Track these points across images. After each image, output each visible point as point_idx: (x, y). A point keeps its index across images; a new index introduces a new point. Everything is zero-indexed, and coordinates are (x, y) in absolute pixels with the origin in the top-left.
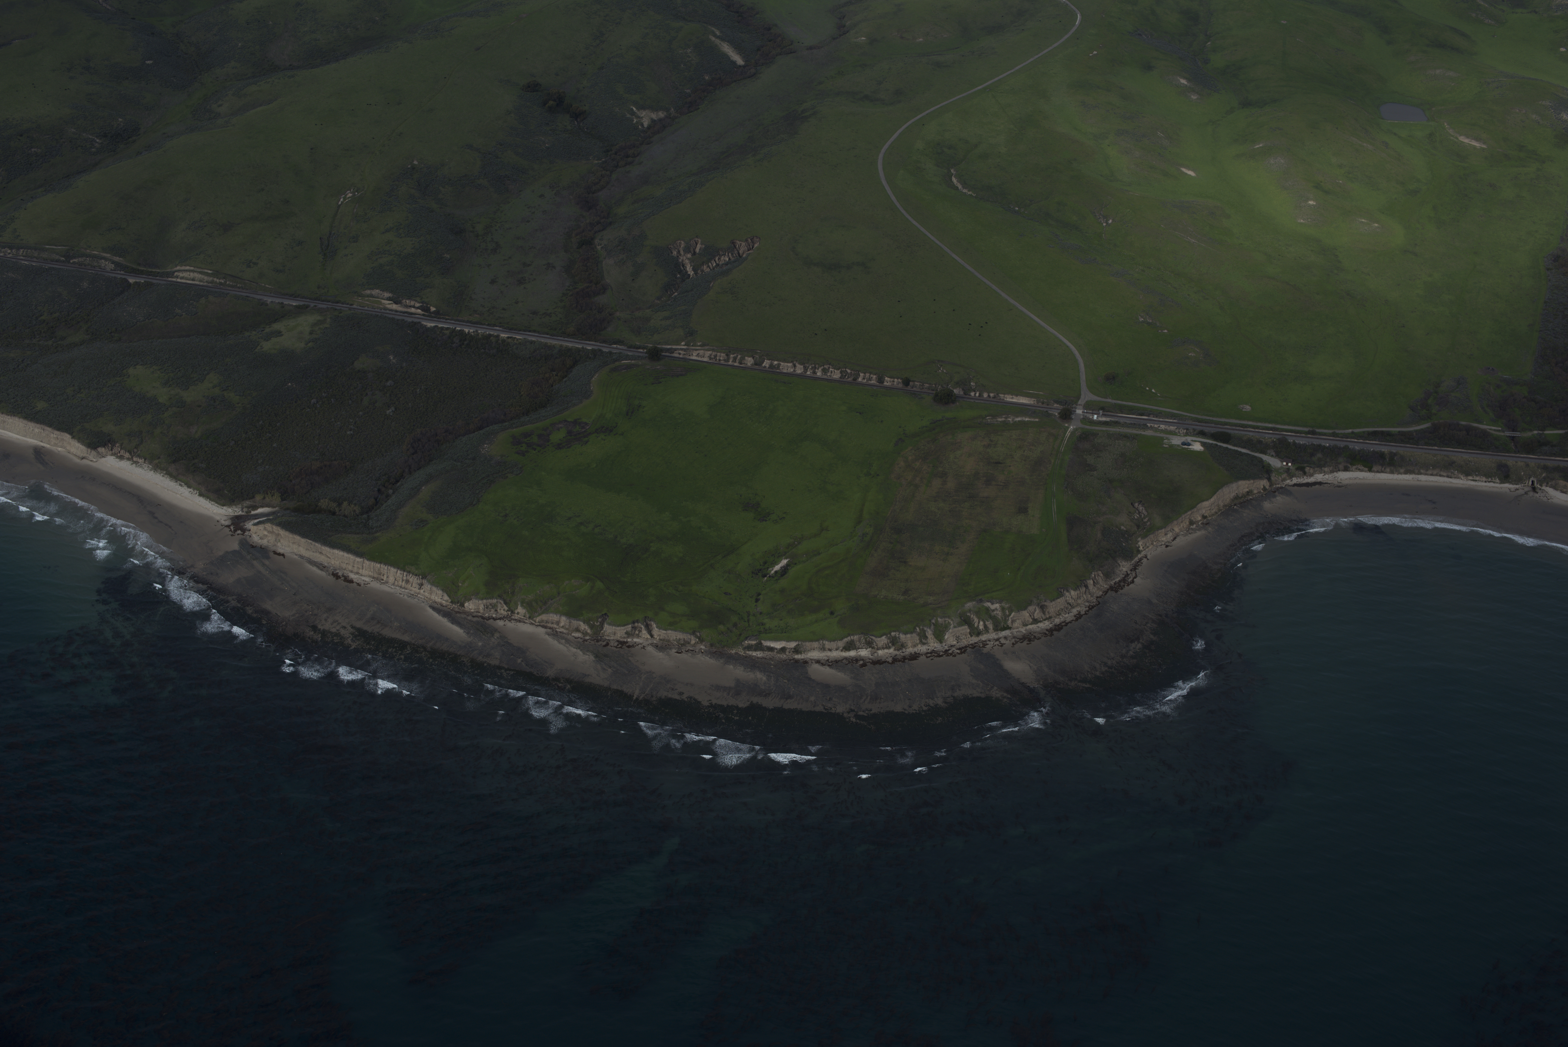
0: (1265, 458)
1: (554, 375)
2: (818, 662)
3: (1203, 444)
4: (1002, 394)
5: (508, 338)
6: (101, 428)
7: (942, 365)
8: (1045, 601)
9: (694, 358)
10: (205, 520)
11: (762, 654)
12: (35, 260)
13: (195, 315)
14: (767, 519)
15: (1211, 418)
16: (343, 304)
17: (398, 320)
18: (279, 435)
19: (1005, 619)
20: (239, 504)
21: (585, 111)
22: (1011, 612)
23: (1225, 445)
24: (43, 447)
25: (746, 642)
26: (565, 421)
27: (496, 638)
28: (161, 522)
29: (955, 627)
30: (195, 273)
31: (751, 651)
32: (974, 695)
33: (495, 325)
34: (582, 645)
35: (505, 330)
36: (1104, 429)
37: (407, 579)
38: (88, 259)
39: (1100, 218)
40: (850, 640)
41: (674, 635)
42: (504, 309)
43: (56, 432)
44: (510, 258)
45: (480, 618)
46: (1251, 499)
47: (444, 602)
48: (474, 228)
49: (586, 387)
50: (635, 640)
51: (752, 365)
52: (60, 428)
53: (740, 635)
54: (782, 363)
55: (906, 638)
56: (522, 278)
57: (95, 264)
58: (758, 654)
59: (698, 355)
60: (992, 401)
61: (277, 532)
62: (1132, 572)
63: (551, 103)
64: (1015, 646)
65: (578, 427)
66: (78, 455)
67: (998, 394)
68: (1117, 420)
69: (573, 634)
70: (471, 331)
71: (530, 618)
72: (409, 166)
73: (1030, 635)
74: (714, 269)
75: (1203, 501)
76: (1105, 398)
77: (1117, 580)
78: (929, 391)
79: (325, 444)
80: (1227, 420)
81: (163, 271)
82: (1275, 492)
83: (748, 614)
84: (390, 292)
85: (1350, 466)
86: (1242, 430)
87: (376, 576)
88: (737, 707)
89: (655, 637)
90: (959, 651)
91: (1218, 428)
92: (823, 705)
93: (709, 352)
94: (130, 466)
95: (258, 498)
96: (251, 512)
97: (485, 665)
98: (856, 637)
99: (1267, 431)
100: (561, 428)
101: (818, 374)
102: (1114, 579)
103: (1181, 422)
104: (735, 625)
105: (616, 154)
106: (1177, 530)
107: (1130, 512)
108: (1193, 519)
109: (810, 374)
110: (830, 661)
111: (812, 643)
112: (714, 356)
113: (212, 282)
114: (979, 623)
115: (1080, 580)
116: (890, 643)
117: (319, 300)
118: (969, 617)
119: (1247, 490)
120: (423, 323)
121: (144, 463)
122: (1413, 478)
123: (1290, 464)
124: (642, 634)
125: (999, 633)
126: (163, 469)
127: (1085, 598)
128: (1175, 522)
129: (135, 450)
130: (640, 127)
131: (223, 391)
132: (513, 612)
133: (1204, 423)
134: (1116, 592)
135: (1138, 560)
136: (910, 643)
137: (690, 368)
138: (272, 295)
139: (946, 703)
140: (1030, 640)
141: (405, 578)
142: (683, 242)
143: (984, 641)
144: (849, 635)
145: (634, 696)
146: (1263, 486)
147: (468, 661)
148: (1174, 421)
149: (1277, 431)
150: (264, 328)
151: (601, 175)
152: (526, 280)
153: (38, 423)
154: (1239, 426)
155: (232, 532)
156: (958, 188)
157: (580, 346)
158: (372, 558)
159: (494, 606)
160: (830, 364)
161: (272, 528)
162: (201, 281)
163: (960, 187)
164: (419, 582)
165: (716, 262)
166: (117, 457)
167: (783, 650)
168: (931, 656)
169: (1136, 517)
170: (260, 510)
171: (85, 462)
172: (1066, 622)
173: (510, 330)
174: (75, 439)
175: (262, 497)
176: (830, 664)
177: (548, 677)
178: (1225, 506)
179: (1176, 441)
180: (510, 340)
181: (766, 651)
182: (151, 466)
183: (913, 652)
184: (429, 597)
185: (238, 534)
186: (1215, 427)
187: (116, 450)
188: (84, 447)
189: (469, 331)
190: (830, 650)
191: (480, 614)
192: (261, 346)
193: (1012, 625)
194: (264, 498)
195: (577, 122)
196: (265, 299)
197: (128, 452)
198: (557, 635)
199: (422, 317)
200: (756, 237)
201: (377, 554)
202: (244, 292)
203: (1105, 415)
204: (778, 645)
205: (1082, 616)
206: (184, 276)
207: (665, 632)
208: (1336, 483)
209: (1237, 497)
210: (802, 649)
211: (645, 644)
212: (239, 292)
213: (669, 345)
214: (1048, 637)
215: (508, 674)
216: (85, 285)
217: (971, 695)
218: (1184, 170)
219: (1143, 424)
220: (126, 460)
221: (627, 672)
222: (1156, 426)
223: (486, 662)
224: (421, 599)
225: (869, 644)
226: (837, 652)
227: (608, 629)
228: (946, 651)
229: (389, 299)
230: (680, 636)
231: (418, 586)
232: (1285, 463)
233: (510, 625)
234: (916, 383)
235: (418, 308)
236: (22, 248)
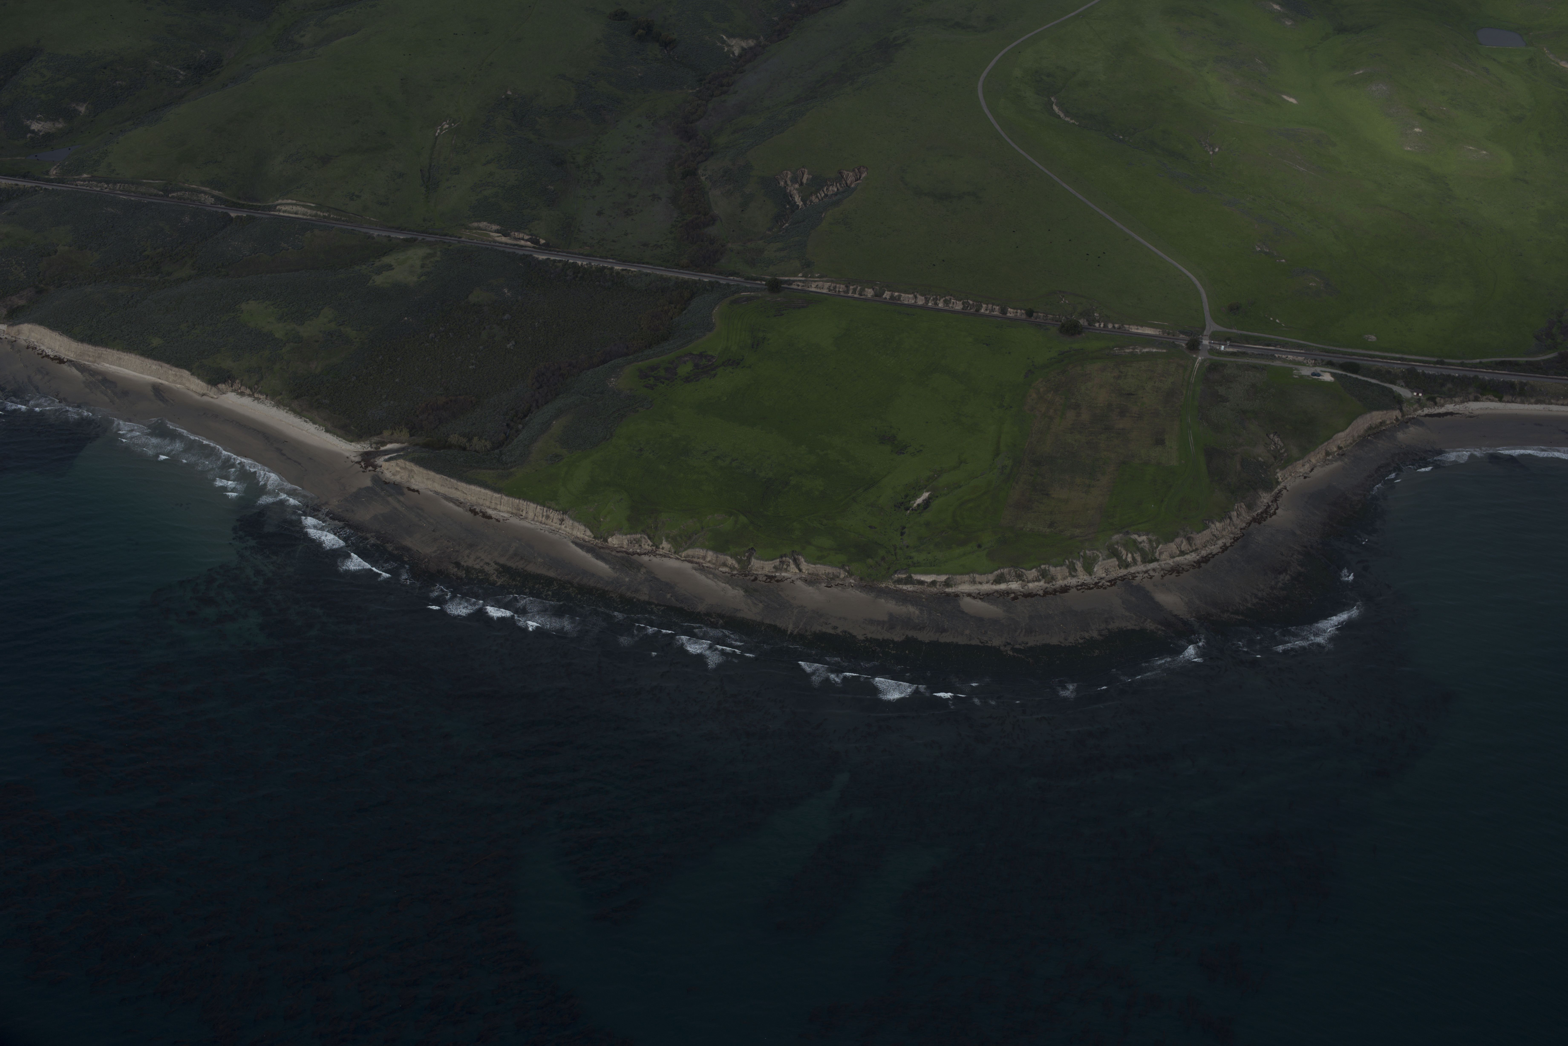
0: (1395, 388)
1: (673, 308)
2: (969, 595)
3: (1333, 375)
4: (1127, 324)
5: (623, 270)
6: (219, 364)
7: (1063, 296)
8: (1191, 533)
9: (813, 289)
10: (334, 456)
11: (912, 587)
12: (133, 194)
13: (301, 249)
14: (905, 452)
15: (1338, 349)
16: (451, 236)
17: (509, 253)
18: (401, 370)
19: (1153, 551)
20: (367, 440)
21: (675, 40)
22: (1158, 544)
23: (1354, 376)
24: (162, 384)
25: (896, 576)
26: (691, 354)
27: (642, 573)
28: (290, 459)
29: (1104, 559)
30: (298, 207)
31: (902, 584)
32: (1128, 628)
33: (607, 258)
34: (730, 580)
35: (618, 262)
36: (1232, 360)
37: (547, 514)
38: (187, 193)
39: (1206, 147)
40: (1000, 573)
41: (822, 569)
42: (614, 241)
43: (174, 369)
44: (614, 189)
45: (625, 553)
46: (1384, 430)
47: (586, 537)
48: (574, 159)
49: (708, 320)
50: (783, 574)
51: (872, 296)
52: (178, 366)
53: (889, 568)
54: (903, 295)
55: (1056, 570)
56: (629, 209)
57: (195, 198)
58: (909, 588)
59: (817, 287)
60: (1117, 332)
61: (410, 468)
62: (1273, 504)
63: (640, 31)
64: (1164, 578)
65: (704, 360)
66: (197, 392)
67: (1122, 325)
68: (1244, 351)
69: (720, 569)
70: (585, 263)
71: (675, 553)
72: (503, 97)
73: (1178, 567)
74: (822, 199)
75: (1339, 432)
76: (1230, 328)
77: (1259, 511)
78: (1052, 323)
79: (448, 379)
80: (1354, 351)
81: (264, 204)
82: (1407, 422)
83: (895, 547)
84: (498, 225)
85: (1480, 396)
86: (1370, 361)
87: (514, 511)
88: (893, 641)
89: (804, 571)
90: (1109, 584)
91: (1346, 358)
92: (978, 638)
93: (828, 284)
94: (252, 403)
95: (386, 433)
96: (380, 448)
97: (635, 600)
98: (1006, 570)
99: (1395, 362)
100: (687, 361)
101: (940, 305)
102: (1256, 511)
103: (1308, 352)
104: (883, 559)
105: (710, 83)
106: (1313, 461)
107: (1266, 444)
108: (1328, 449)
109: (931, 306)
110: (981, 594)
111: (962, 576)
112: (833, 287)
113: (316, 216)
114: (1127, 555)
115: (1224, 512)
116: (1040, 575)
117: (426, 233)
118: (1117, 549)
119: (1380, 420)
120: (534, 255)
121: (266, 399)
122: (1544, 408)
123: (1420, 395)
124: (790, 568)
125: (1148, 566)
126: (285, 405)
127: (1230, 530)
128: (1312, 453)
129: (256, 387)
130: (731, 55)
131: (339, 326)
132: (657, 547)
133: (1331, 353)
134: (1260, 523)
135: (1278, 492)
136: (1060, 576)
137: (811, 300)
138: (378, 228)
139: (1101, 635)
140: (1178, 572)
141: (545, 514)
142: (789, 173)
143: (1133, 574)
144: (999, 568)
145: (787, 631)
146: (1396, 416)
147: (616, 597)
148: (1302, 351)
149: (1405, 361)
150: (373, 261)
151: (698, 105)
152: (632, 212)
153: (155, 360)
154: (1367, 356)
155: (363, 468)
156: (1059, 116)
157: (697, 278)
158: (510, 494)
159: (638, 541)
160: (951, 295)
161: (405, 464)
162: (304, 214)
163: (1062, 115)
164: (560, 517)
165: (824, 192)
166: (238, 394)
167: (934, 583)
168: (1082, 589)
169: (1272, 449)
170: (389, 446)
171: (205, 398)
172: (1213, 554)
173: (624, 262)
174: (194, 376)
175: (390, 433)
176: (982, 597)
177: (700, 612)
178: (1359, 436)
179: (1306, 371)
180: (624, 273)
181: (916, 584)
182: (273, 403)
183: (1063, 585)
184: (570, 532)
185: (370, 471)
186: (1343, 358)
187: (236, 386)
188: (204, 384)
189: (582, 263)
190: (981, 583)
191: (624, 549)
192: (373, 280)
193: (1160, 557)
194: (392, 434)
195: (667, 51)
196: (371, 232)
197: (249, 388)
198: (704, 570)
199: (533, 249)
200: (863, 166)
201: (515, 489)
202: (349, 226)
203: (1232, 346)
204: (928, 579)
205: (1228, 547)
206: (286, 210)
207: (814, 566)
208: (1467, 413)
209: (1370, 428)
210: (952, 582)
211: (794, 578)
212: (344, 225)
213: (786, 276)
214: (1196, 569)
215: (659, 609)
216: (187, 219)
217: (1125, 627)
218: (1285, 97)
219: (1271, 355)
220: (247, 397)
221: (779, 607)
222: (1284, 356)
223: (635, 597)
224: (562, 535)
225: (1019, 577)
226: (988, 585)
227: (755, 563)
228: (1096, 584)
229: (497, 231)
230: (829, 570)
231: (559, 522)
232: (1415, 394)
233: (656, 560)
234: (1040, 314)
235: (527, 240)
236: (119, 183)
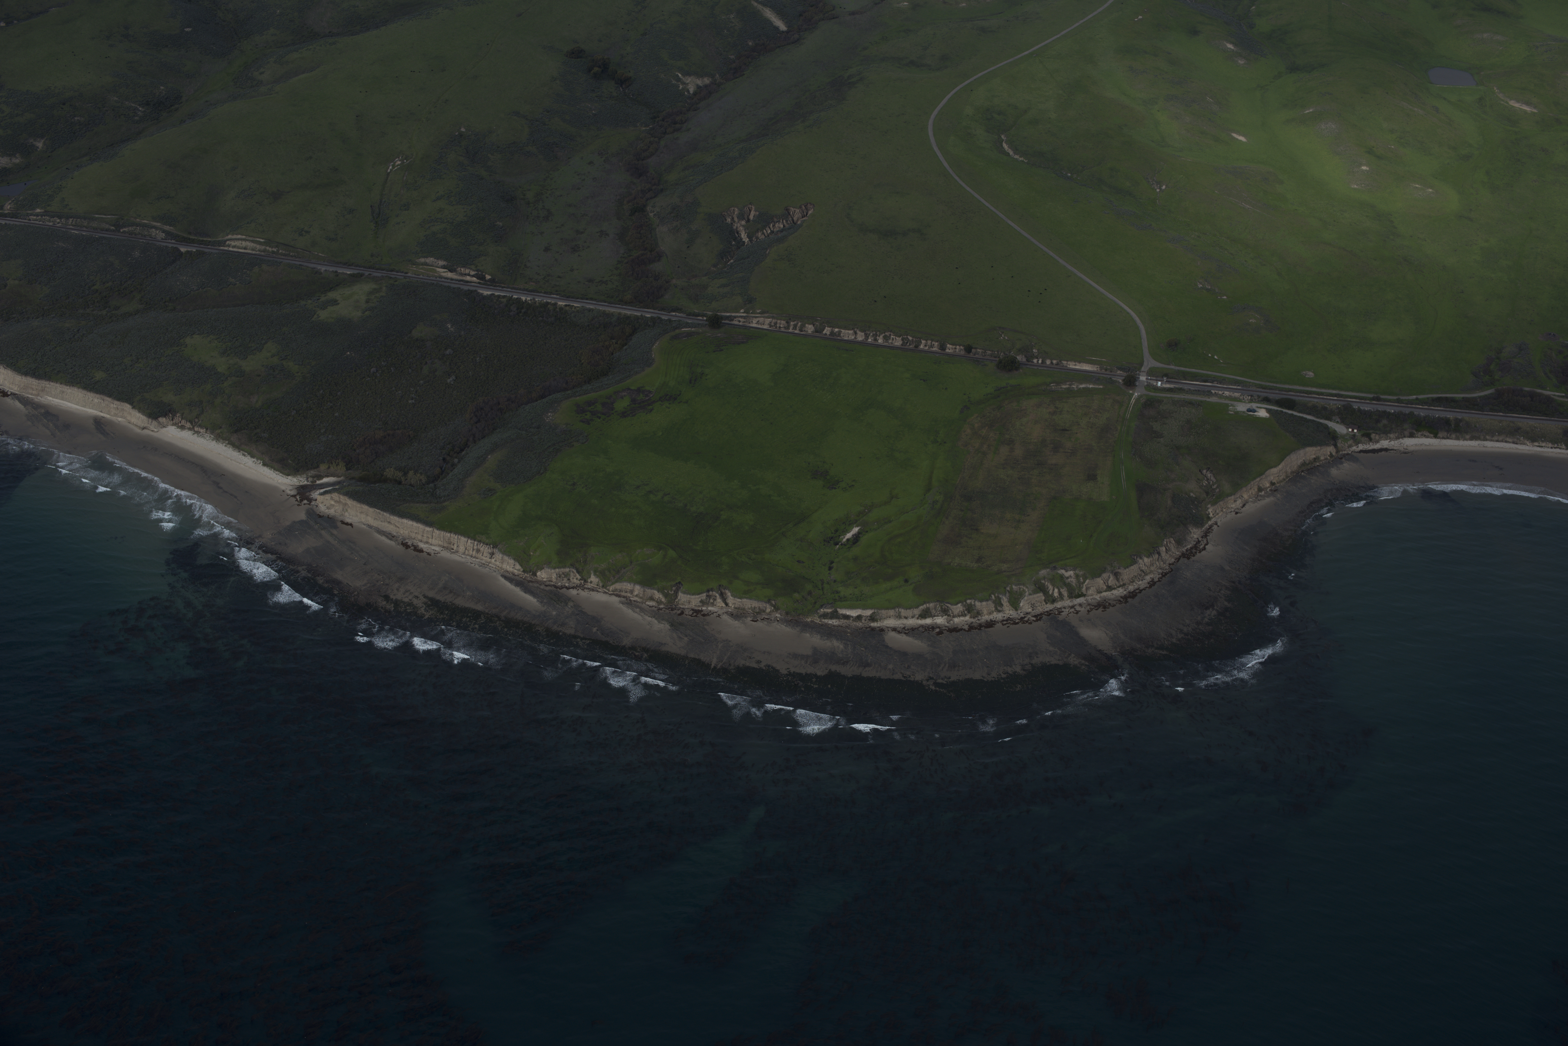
0: (1331, 424)
1: (614, 343)
2: (894, 629)
3: (1268, 411)
4: (1065, 360)
5: (566, 305)
6: (161, 397)
7: (1003, 332)
8: (1119, 568)
9: (754, 325)
10: (270, 490)
11: (838, 622)
12: (85, 229)
13: (249, 284)
14: (837, 487)
15: (1275, 385)
16: (397, 272)
17: (454, 288)
18: (341, 404)
19: (1080, 586)
20: (303, 474)
21: (631, 78)
22: (1085, 579)
23: (1290, 412)
24: (103, 417)
25: (822, 610)
26: (629, 389)
27: (570, 607)
28: (226, 492)
29: (1030, 594)
30: (247, 242)
31: (827, 619)
32: (1052, 663)
33: (551, 293)
34: (657, 614)
35: (562, 298)
36: (1169, 395)
37: (477, 548)
38: (138, 228)
39: (1153, 184)
40: (926, 607)
41: (749, 604)
42: (559, 277)
43: (116, 402)
44: (562, 225)
45: (553, 587)
46: (1318, 465)
47: (516, 571)
48: (524, 195)
49: (647, 355)
50: (710, 608)
51: (813, 332)
52: (119, 399)
53: (815, 603)
54: (843, 331)
55: (981, 605)
56: (576, 245)
57: (146, 233)
58: (834, 622)
59: (758, 323)
60: (1055, 368)
61: (344, 502)
62: (1203, 539)
63: (596, 69)
64: (1090, 613)
65: (641, 395)
66: (138, 425)
67: (1060, 361)
68: (1181, 387)
69: (647, 603)
70: (529, 299)
71: (603, 586)
72: (457, 134)
73: (1105, 602)
74: (768, 236)
75: (1272, 467)
76: (1168, 365)
77: (1189, 547)
78: (991, 359)
79: (387, 413)
80: (1290, 387)
81: (214, 240)
82: (1341, 458)
83: (822, 582)
84: (444, 260)
85: (1416, 432)
86: (1306, 397)
87: (446, 545)
88: (816, 676)
89: (730, 605)
90: (1034, 619)
91: (1282, 394)
92: (901, 673)
93: (769, 320)
94: (192, 436)
95: (323, 467)
96: (316, 482)
97: (561, 634)
98: (931, 605)
99: (1331, 398)
100: (625, 396)
101: (879, 341)
102: (1186, 546)
103: (1245, 388)
104: (810, 593)
105: (663, 120)
106: (1246, 496)
107: (1199, 479)
108: (1261, 485)
109: (871, 342)
110: (906, 628)
111: (887, 611)
112: (774, 323)
113: (264, 251)
114: (1054, 590)
115: (1153, 547)
116: (966, 610)
117: (373, 269)
118: (1044, 584)
119: (1314, 456)
120: (479, 291)
121: (206, 432)
122: (1479, 445)
123: (1355, 431)
124: (717, 603)
125: (1074, 601)
126: (224, 439)
127: (1158, 565)
128: (1244, 489)
129: (196, 420)
130: (686, 93)
131: (282, 360)
132: (586, 581)
133: (1268, 389)
134: (1189, 558)
135: (1208, 527)
136: (985, 611)
137: (751, 336)
138: (326, 263)
139: (1024, 670)
140: (1105, 607)
141: (475, 547)
142: (736, 209)
143: (1059, 609)
144: (925, 603)
145: (711, 665)
146: (1330, 452)
147: (543, 630)
148: (1238, 387)
149: (1341, 397)
150: (319, 296)
151: (650, 142)
152: (579, 248)
153: (97, 393)
154: (1304, 393)
155: (298, 501)
156: (1009, 153)
157: (639, 314)
158: (442, 528)
159: (567, 575)
160: (891, 332)
161: (339, 498)
162: (253, 250)
163: (1011, 153)
164: (490, 551)
165: (770, 229)
166: (178, 427)
167: (859, 618)
168: (1007, 624)
169: (1204, 484)
170: (325, 480)
171: (146, 432)
172: (1140, 589)
173: (567, 297)
174: (135, 409)
175: (327, 467)
176: (907, 632)
177: (625, 646)
178: (1292, 472)
179: (1242, 407)
180: (567, 308)
181: (842, 619)
182: (213, 436)
183: (989, 620)
184: (500, 566)
185: (305, 504)
186: (1279, 394)
187: (176, 420)
188: (145, 417)
189: (526, 299)
190: (906, 618)
191: (552, 583)
192: (318, 315)
193: (1087, 592)
194: (329, 468)
195: (623, 88)
196: (319, 267)
197: (189, 421)
198: (632, 604)
199: (478, 285)
200: (810, 203)
201: (447, 523)
202: (297, 261)
203: (1169, 382)
204: (854, 613)
205: (1156, 582)
206: (236, 245)
207: (740, 600)
208: (1402, 449)
209: (1304, 464)
210: (877, 617)
211: (720, 612)
212: (292, 260)
213: (728, 312)
214: (1123, 604)
215: (584, 643)
216: (137, 254)
217: (1048, 662)
218: (1235, 135)
219: (1208, 391)
220: (187, 430)
221: (703, 641)
222: (1220, 393)
223: (561, 631)
224: (492, 568)
225: (945, 612)
226: (913, 619)
227: (682, 597)
228: (1022, 618)
229: (443, 267)
230: (755, 604)
231: (489, 556)
232: (1350, 430)
233: (584, 594)
234: (978, 350)
235: (473, 276)
236: (71, 218)
